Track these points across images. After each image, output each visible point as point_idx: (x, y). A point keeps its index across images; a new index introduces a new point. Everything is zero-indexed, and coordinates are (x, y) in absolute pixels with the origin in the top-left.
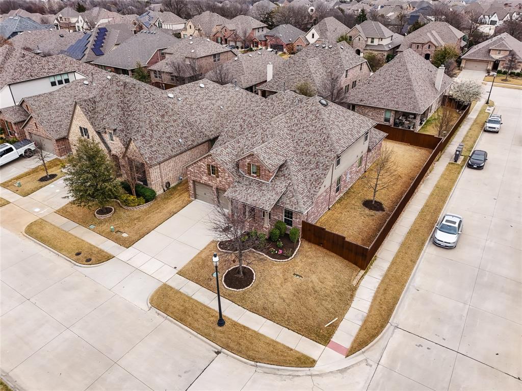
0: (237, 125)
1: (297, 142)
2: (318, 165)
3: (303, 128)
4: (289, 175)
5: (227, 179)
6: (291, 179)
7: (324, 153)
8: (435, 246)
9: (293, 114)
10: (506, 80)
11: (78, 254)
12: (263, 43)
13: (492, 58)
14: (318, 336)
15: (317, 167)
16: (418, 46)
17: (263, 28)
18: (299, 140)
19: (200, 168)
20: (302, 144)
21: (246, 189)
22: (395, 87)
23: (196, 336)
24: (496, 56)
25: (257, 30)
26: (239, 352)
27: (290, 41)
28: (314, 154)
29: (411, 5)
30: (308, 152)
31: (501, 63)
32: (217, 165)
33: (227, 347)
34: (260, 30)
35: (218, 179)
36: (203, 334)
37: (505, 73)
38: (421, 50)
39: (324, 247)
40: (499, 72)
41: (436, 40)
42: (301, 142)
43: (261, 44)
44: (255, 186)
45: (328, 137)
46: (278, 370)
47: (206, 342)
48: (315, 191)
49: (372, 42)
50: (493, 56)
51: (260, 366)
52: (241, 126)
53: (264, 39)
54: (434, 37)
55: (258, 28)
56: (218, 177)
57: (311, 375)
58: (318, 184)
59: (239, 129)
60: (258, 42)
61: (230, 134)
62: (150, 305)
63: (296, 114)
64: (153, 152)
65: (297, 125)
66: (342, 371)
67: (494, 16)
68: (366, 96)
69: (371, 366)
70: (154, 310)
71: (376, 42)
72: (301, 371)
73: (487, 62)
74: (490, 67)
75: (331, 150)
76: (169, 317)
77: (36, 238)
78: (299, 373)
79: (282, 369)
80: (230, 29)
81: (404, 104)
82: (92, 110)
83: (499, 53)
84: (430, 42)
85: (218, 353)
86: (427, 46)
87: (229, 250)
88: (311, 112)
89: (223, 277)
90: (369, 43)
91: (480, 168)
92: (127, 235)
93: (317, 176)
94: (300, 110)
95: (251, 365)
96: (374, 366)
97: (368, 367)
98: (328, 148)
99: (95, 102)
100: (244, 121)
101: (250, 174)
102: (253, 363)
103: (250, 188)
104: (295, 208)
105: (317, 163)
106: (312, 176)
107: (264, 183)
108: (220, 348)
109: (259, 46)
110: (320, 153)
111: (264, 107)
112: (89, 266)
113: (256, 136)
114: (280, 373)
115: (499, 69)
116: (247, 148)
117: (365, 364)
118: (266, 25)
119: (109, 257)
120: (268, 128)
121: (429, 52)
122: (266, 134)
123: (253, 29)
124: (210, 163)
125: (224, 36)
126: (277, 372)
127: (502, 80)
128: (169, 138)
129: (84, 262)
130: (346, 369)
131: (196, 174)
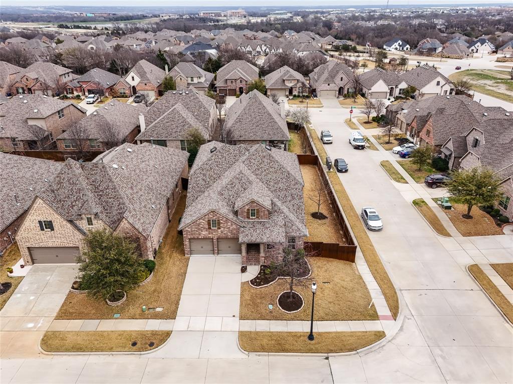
0: (199, 180)
1: (266, 183)
2: (293, 197)
3: (265, 171)
4: (280, 210)
5: (229, 228)
6: (283, 213)
7: (292, 186)
8: (372, 232)
9: (250, 162)
10: (302, 102)
11: (134, 344)
12: (78, 89)
13: (287, 86)
14: (371, 316)
15: (293, 198)
16: (232, 81)
17: (68, 73)
18: (267, 181)
19: (199, 225)
20: (272, 184)
21: (254, 230)
22: (262, 122)
23: (302, 356)
24: (289, 85)
25: (63, 76)
26: (341, 350)
27: (108, 85)
28: (286, 190)
29: (176, 39)
30: (279, 188)
31: (294, 89)
32: (219, 218)
33: (331, 351)
34: (66, 75)
35: (219, 230)
36: (307, 351)
37: (299, 96)
38: (235, 84)
39: (322, 257)
40: (295, 96)
41: (244, 76)
42: (270, 182)
43: (76, 90)
44: (258, 226)
45: (289, 174)
46: (371, 348)
47: (312, 356)
48: (302, 217)
49: (192, 80)
50: (287, 84)
51: (361, 352)
52: (204, 180)
53: (79, 85)
54: (241, 73)
55: (64, 74)
56: (219, 228)
57: (390, 341)
58: (302, 211)
59: (203, 183)
60: (72, 89)
61: (198, 189)
62: (247, 353)
63: (253, 161)
64: (143, 224)
65: (258, 170)
66: (401, 329)
67: (248, 47)
68: (243, 132)
69: (411, 319)
70: (253, 355)
71: (196, 80)
72: (382, 342)
73: (285, 89)
74: (287, 93)
75: (297, 183)
76: (269, 353)
77: (67, 350)
78: (382, 344)
79: (373, 346)
80: (33, 78)
81: (274, 134)
82: (55, 199)
83: (291, 82)
84: (241, 78)
85: (327, 358)
86: (239, 81)
87: (263, 285)
88: (264, 157)
89: (279, 306)
90: (190, 81)
91: (346, 171)
92: (162, 309)
93: (297, 205)
94: (254, 157)
95: (355, 354)
96: (412, 318)
97: (410, 320)
98: (293, 182)
99: (53, 191)
100: (204, 175)
101: (248, 218)
102: (354, 352)
103: (256, 229)
104: (299, 234)
105: (291, 195)
106: (293, 206)
107: (264, 222)
108: (326, 354)
109: (75, 92)
110: (289, 187)
111: (216, 160)
112: (157, 349)
113: (235, 186)
114: (373, 349)
115: (294, 94)
116: (233, 198)
117: (407, 319)
118: (70, 70)
119: (168, 334)
120: (242, 177)
121: (241, 86)
122: (244, 183)
123: (60, 76)
124: (211, 218)
125: (26, 86)
126: (371, 350)
127: (300, 102)
128: (145, 207)
129: (149, 348)
130: (402, 327)
131: (193, 232)
